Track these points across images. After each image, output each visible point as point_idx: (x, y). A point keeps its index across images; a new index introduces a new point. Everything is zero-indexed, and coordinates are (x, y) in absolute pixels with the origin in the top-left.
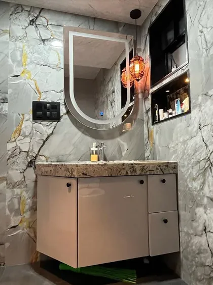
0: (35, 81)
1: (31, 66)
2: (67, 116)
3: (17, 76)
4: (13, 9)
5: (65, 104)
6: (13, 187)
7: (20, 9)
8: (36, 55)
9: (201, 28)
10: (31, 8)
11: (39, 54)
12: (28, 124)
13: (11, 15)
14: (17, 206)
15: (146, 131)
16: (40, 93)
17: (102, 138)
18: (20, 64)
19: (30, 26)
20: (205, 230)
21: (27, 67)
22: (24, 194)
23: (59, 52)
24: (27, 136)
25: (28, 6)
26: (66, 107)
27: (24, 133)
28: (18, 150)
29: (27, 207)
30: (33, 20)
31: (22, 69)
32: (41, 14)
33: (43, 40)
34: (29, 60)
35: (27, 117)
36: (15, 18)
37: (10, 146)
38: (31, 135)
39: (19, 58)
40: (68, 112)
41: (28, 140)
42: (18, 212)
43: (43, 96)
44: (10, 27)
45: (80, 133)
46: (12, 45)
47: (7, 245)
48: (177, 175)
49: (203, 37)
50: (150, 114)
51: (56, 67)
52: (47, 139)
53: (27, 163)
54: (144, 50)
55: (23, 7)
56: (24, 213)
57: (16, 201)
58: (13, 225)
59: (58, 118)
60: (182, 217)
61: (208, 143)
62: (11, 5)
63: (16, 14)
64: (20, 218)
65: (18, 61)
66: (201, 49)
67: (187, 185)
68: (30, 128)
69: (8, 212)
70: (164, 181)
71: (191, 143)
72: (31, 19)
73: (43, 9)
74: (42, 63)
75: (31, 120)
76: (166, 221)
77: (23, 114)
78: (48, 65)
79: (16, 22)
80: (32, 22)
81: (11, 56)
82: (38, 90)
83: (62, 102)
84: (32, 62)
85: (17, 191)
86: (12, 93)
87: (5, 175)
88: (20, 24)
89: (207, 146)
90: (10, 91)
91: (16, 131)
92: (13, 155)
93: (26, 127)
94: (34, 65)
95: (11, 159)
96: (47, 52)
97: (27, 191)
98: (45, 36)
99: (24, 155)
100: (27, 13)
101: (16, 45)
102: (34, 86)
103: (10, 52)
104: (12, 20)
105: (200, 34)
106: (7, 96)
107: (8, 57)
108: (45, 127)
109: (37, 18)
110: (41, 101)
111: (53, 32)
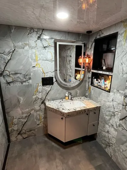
0: (42, 68)
1: (40, 61)
2: (56, 82)
3: (34, 67)
4: (29, 31)
5: (55, 77)
6: (37, 112)
7: (32, 31)
8: (42, 55)
9: (122, 62)
10: (38, 30)
11: (43, 55)
12: (40, 87)
13: (28, 34)
14: (38, 118)
15: (87, 85)
16: (44, 74)
17: (70, 90)
18: (35, 61)
19: (38, 40)
20: (108, 132)
21: (38, 62)
22: (41, 113)
23: (52, 53)
24: (40, 92)
25: (36, 28)
26: (56, 78)
27: (39, 91)
28: (37, 98)
29: (42, 118)
30: (39, 36)
31: (36, 63)
32: (43, 33)
33: (45, 47)
34: (39, 59)
35: (40, 85)
36: (30, 36)
37: (34, 97)
38: (42, 92)
39: (34, 58)
40: (56, 81)
41: (41, 94)
42: (39, 120)
43: (46, 74)
44: (28, 41)
45: (61, 89)
46: (30, 52)
47: (36, 130)
48: (100, 110)
49: (122, 67)
50: (90, 80)
51: (51, 61)
52: (48, 93)
53: (41, 103)
54: (90, 49)
55: (34, 29)
56: (41, 120)
57: (38, 116)
58: (38, 124)
59: (52, 84)
60: (99, 124)
61: (115, 108)
62: (28, 29)
63: (30, 34)
64: (40, 121)
65: (34, 60)
66: (120, 71)
67: (103, 116)
68: (41, 89)
69: (35, 120)
70: (95, 113)
71: (108, 103)
72: (38, 36)
73: (44, 29)
74: (45, 59)
75: (42, 85)
76: (94, 125)
77: (38, 84)
78: (47, 60)
79: (31, 39)
80: (39, 38)
81: (31, 58)
82: (44, 73)
83: (54, 76)
84: (40, 59)
85: (38, 113)
86: (32, 75)
87: (33, 108)
88: (33, 39)
89: (114, 108)
90: (32, 74)
91: (36, 91)
92: (36, 100)
93: (40, 89)
94: (41, 61)
95: (35, 102)
96: (46, 53)
97: (42, 113)
98: (45, 45)
99: (40, 100)
100: (36, 33)
101: (32, 51)
102: (42, 71)
103: (30, 55)
104: (29, 37)
105: (121, 64)
106: (31, 76)
107: (29, 58)
108: (48, 88)
109: (41, 35)
110: (45, 77)
111: (49, 42)
